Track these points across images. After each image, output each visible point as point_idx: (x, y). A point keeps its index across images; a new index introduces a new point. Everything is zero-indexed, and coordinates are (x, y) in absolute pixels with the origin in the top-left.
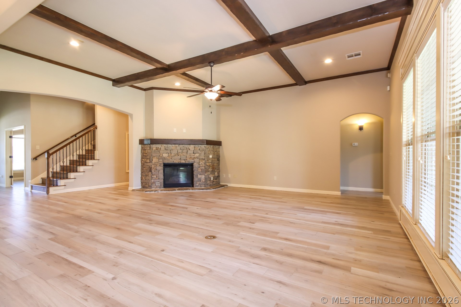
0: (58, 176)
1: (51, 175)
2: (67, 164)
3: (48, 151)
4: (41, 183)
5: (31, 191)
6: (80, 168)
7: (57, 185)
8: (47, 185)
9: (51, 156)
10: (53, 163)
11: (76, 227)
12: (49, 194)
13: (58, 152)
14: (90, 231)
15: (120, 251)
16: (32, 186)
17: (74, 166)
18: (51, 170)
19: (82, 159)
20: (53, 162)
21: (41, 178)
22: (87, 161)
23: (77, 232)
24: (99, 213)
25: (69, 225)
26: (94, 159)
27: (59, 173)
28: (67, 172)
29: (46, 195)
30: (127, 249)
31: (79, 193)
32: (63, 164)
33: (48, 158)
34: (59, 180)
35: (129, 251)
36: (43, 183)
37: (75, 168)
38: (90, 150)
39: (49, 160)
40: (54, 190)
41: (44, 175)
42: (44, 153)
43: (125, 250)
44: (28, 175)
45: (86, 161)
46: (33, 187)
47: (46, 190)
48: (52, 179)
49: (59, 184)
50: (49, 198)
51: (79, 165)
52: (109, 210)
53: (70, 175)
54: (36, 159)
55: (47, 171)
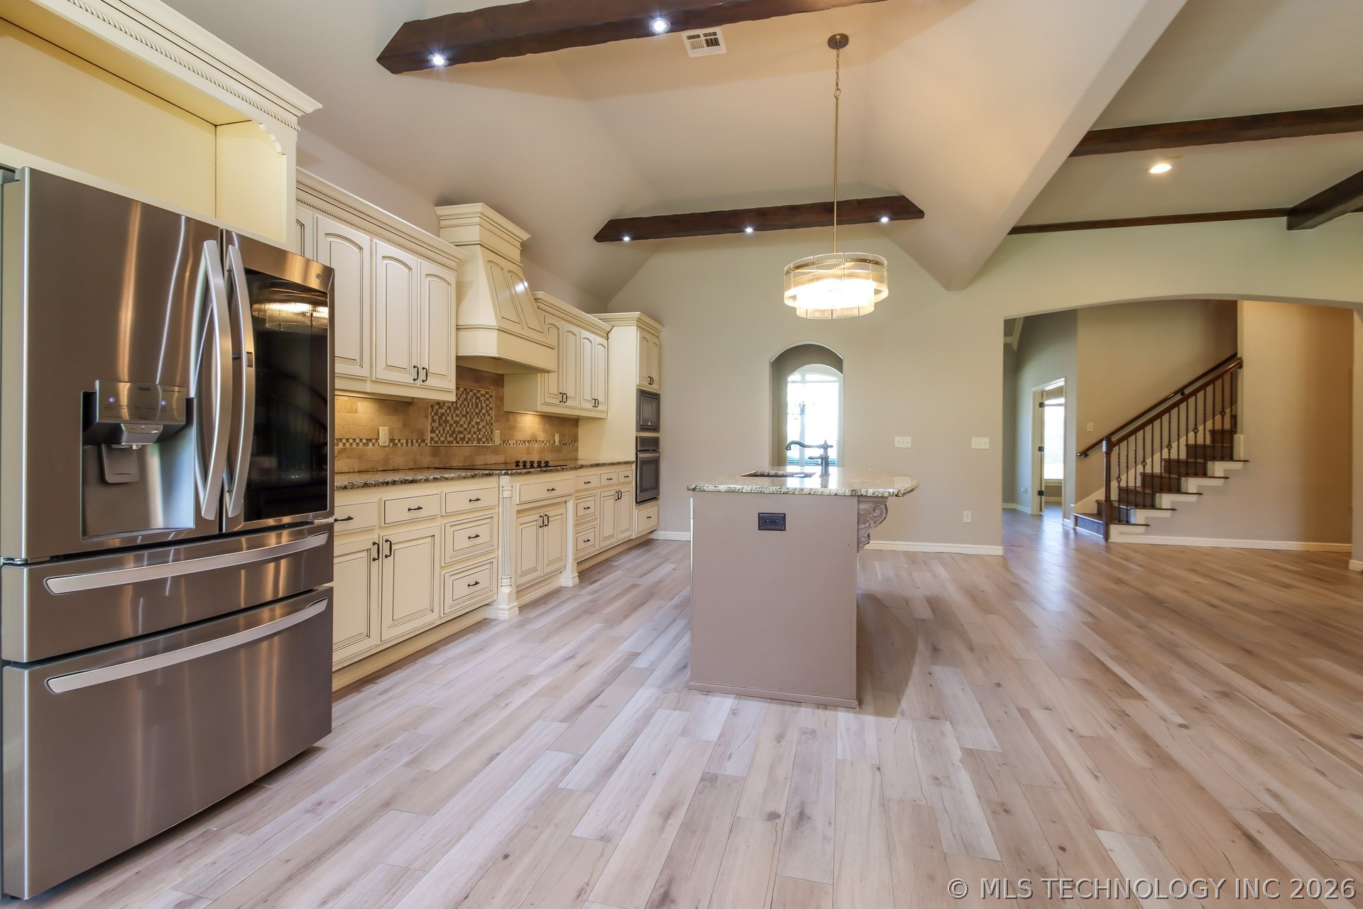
0: (1132, 498)
1: (1114, 496)
2: (1152, 470)
3: (1108, 438)
4: (1096, 512)
5: (1075, 529)
6: (1187, 481)
7: (1128, 523)
8: (1104, 517)
9: (1114, 449)
10: (1119, 466)
11: (1142, 619)
12: (1109, 540)
13: (1132, 439)
14: (1172, 633)
15: (1224, 692)
16: (1076, 518)
17: (1172, 476)
18: (1114, 484)
19: (1196, 458)
20: (1119, 462)
21: (1097, 501)
22: (1210, 464)
23: (1141, 627)
24: (1214, 606)
25: (1131, 611)
26: (1231, 459)
27: (1133, 491)
28: (1153, 490)
29: (1102, 541)
30: (1246, 696)
31: (1183, 550)
32: (1144, 468)
33: (1108, 453)
34: (1132, 510)
35: (1249, 701)
36: (1099, 515)
37: (1174, 483)
38: (1218, 431)
39: (1110, 457)
40: (1121, 533)
41: (1100, 495)
42: (1100, 442)
43: (1236, 693)
44: (1069, 492)
45: (1205, 464)
46: (1079, 519)
47: (1102, 528)
48: (1116, 504)
49: (1133, 520)
50: (1108, 549)
51: (1187, 475)
52: (1246, 607)
53: (1161, 498)
54: (1086, 455)
55: (1104, 488)
